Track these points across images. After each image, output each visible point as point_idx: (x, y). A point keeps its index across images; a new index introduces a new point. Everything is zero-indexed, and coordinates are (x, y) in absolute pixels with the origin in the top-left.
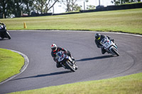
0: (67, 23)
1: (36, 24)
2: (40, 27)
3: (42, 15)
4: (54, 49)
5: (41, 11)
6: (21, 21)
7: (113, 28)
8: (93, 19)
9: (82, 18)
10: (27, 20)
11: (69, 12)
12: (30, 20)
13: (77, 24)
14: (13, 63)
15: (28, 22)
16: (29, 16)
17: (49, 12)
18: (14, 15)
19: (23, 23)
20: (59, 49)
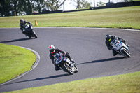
0: (77, 20)
1: (47, 21)
2: (51, 24)
3: (53, 12)
4: (52, 51)
5: (52, 9)
6: (31, 18)
7: (123, 24)
8: (103, 16)
9: (92, 15)
11: (79, 10)
12: (40, 18)
13: (87, 21)
14: (25, 60)
15: (39, 19)
16: (40, 13)
17: (59, 9)
18: (25, 13)
19: (34, 20)
20: (58, 51)
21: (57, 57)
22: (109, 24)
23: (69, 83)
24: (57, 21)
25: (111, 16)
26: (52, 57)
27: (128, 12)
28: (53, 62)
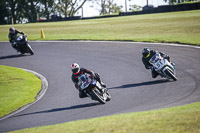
0: (101, 30)
1: (58, 32)
2: (64, 36)
3: (66, 19)
4: (75, 70)
5: (65, 14)
6: (36, 27)
7: (167, 37)
8: (138, 25)
10: (45, 27)
11: (104, 16)
14: (26, 87)
16: (48, 21)
17: (75, 15)
18: (27, 20)
19: (39, 30)
20: (84, 71)
21: (83, 79)
22: (147, 37)
23: (90, 121)
24: (72, 32)
25: (150, 25)
26: (75, 80)
27: (173, 20)
28: (77, 86)
